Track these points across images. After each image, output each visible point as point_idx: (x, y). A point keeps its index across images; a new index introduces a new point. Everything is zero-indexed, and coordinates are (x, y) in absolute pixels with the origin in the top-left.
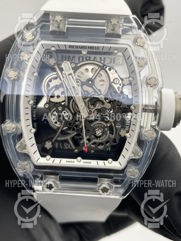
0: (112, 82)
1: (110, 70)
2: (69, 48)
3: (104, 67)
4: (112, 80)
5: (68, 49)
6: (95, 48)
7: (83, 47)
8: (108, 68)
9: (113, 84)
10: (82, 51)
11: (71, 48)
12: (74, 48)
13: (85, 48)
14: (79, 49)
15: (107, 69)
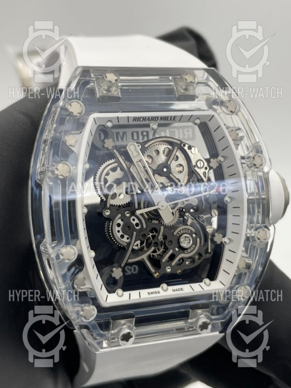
0: (195, 166)
1: (190, 148)
2: (133, 121)
3: (182, 145)
4: (194, 164)
5: (131, 122)
6: (169, 119)
7: (154, 119)
8: (187, 146)
9: (196, 168)
10: (151, 125)
11: (135, 121)
12: (140, 121)
13: (155, 120)
14: (147, 122)
15: (186, 148)
